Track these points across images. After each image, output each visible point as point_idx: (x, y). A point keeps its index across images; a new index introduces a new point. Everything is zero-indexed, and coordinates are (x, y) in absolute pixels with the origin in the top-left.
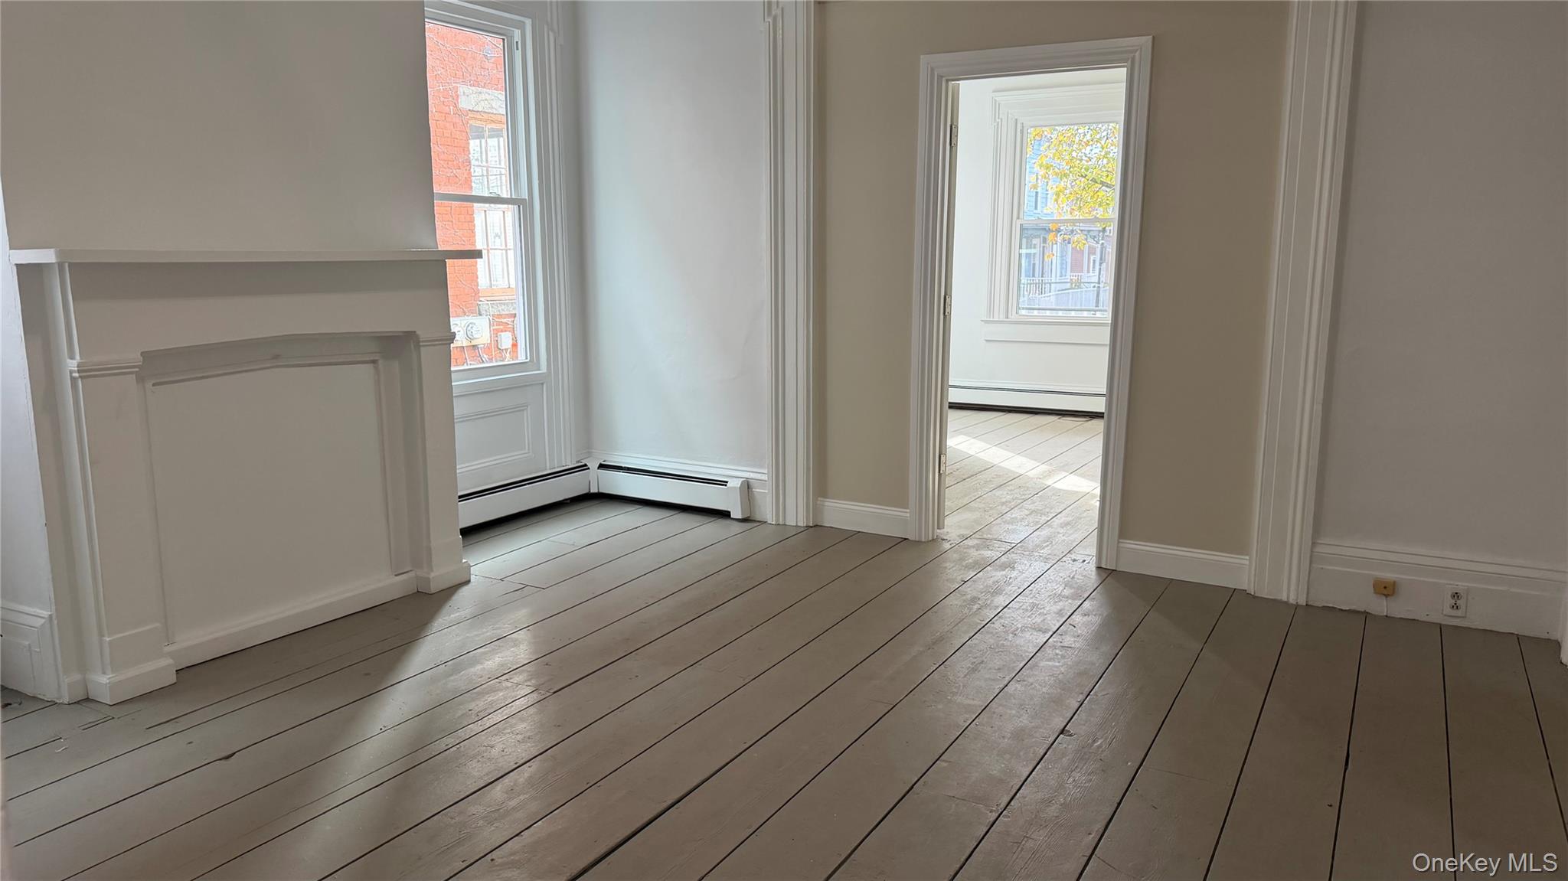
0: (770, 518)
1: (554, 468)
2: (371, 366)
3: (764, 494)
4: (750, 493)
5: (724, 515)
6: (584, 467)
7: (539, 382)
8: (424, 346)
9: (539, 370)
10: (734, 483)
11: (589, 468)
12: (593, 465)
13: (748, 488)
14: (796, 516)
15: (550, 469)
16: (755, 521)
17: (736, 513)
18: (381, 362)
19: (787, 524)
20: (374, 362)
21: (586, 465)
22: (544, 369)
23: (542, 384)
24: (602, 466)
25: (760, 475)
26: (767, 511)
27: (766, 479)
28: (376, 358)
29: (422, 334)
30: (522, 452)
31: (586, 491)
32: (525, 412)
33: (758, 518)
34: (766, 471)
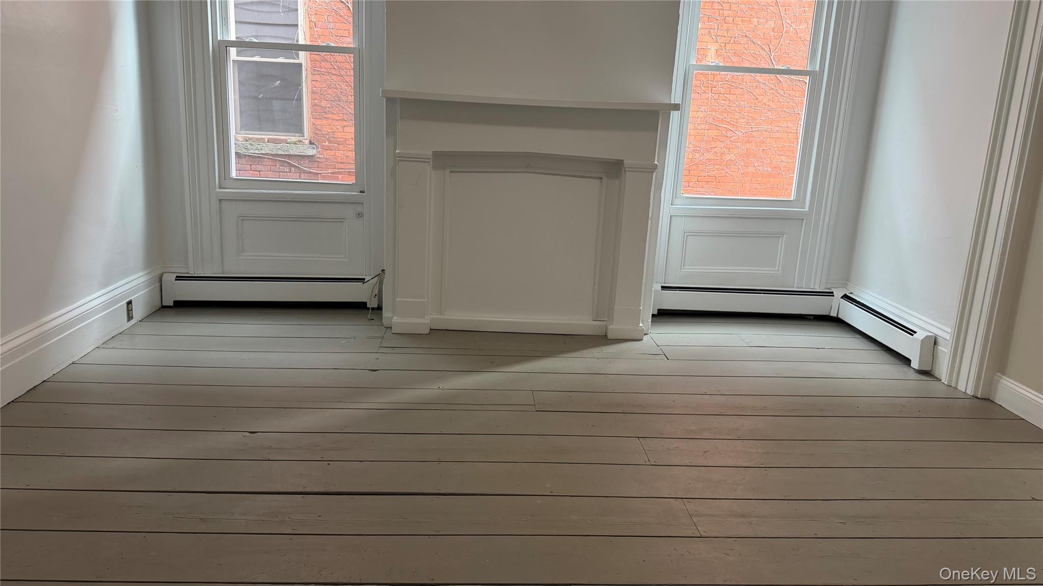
0: (945, 380)
1: (802, 288)
2: (598, 181)
3: (945, 351)
4: (935, 348)
5: (907, 361)
6: (831, 294)
7: (798, 219)
8: (629, 171)
9: (804, 208)
10: (920, 335)
11: (833, 296)
12: (838, 293)
13: (935, 344)
14: (967, 384)
15: (797, 288)
16: (934, 376)
17: (915, 364)
18: (604, 179)
19: (958, 388)
20: (601, 178)
21: (832, 293)
22: (807, 209)
23: (803, 220)
24: (846, 297)
25: (945, 333)
26: (943, 370)
27: (948, 338)
28: (602, 176)
29: (627, 162)
30: (773, 269)
31: (828, 314)
32: (781, 239)
33: (936, 374)
34: (949, 331)
